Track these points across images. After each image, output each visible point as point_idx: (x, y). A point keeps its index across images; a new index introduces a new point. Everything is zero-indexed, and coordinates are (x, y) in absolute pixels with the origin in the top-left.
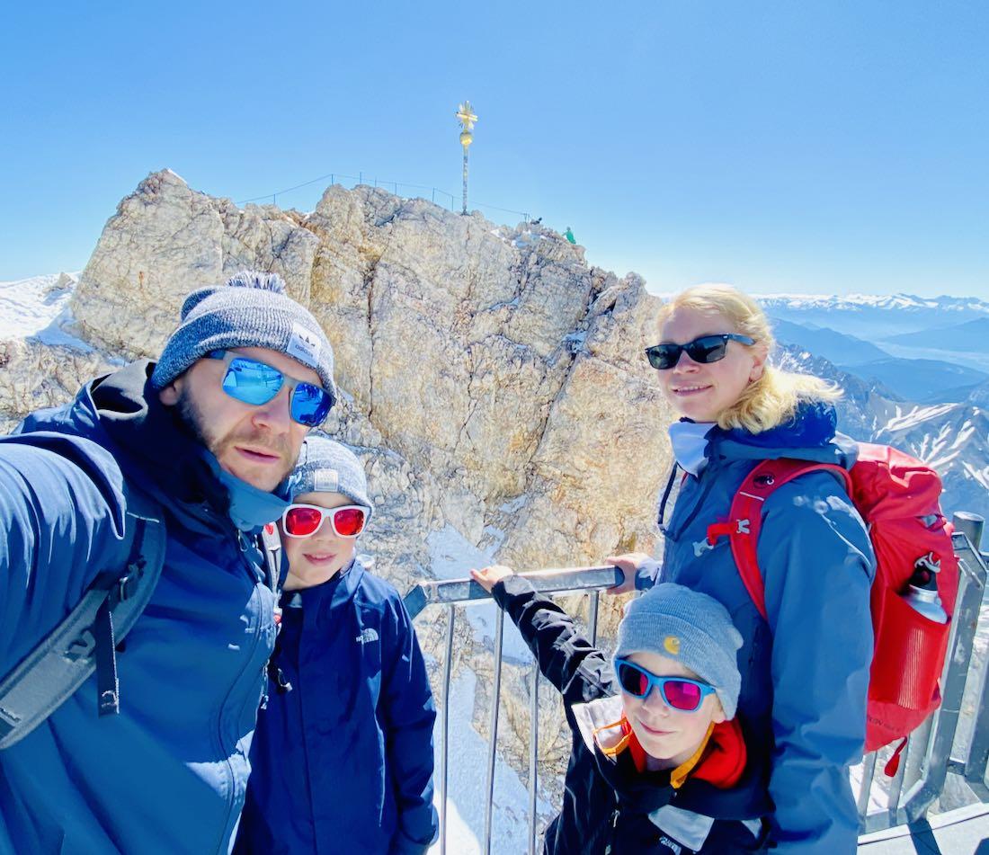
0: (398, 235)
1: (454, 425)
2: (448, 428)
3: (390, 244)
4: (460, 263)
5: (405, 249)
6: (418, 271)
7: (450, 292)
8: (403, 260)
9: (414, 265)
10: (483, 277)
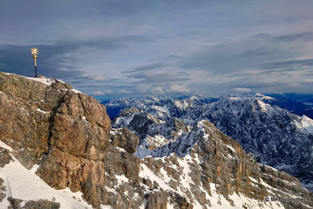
0: (4, 84)
1: (24, 136)
2: (22, 137)
3: (2, 87)
4: (25, 91)
5: (7, 88)
6: (12, 93)
7: (23, 98)
8: (7, 91)
9: (10, 92)
10: (33, 94)
